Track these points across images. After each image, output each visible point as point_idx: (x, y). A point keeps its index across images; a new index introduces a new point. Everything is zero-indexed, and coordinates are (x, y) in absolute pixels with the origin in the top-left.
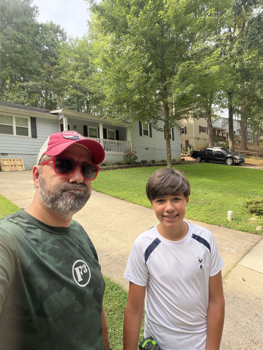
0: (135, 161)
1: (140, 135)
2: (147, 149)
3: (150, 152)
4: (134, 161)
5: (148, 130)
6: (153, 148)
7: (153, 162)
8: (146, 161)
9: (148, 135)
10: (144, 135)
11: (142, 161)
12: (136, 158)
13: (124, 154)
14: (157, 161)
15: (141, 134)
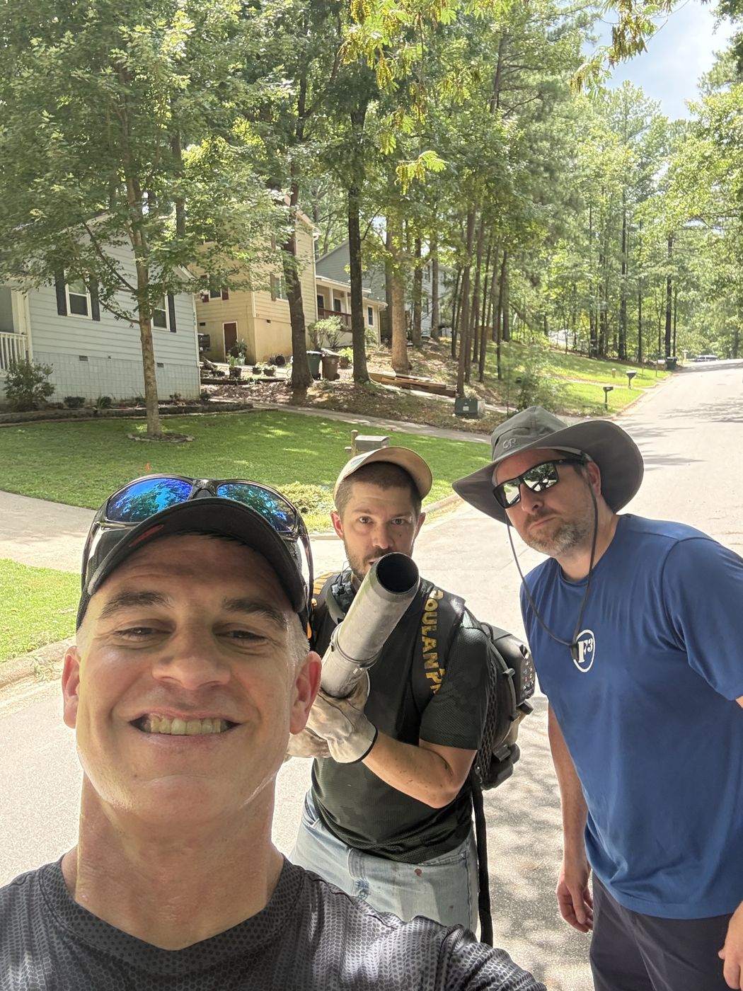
0: (48, 399)
1: (59, 314)
2: (83, 358)
3: (96, 368)
4: (44, 400)
5: (85, 298)
6: (105, 355)
7: (105, 402)
8: (81, 400)
9: (86, 314)
10: (72, 312)
11: (68, 400)
12: (48, 390)
13: (8, 377)
14: (118, 398)
15: (62, 311)
